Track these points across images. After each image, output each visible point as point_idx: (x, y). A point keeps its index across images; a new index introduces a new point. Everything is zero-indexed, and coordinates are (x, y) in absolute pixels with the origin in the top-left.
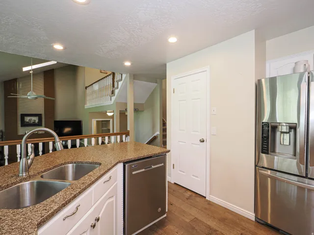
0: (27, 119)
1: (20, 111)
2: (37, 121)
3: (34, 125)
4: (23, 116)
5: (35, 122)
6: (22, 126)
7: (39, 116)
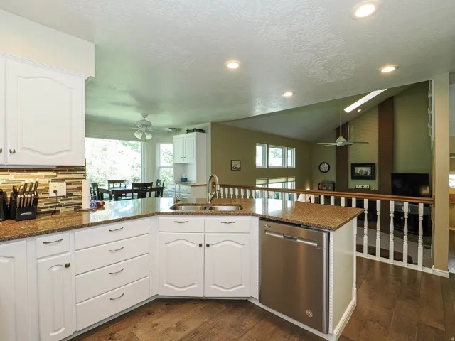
0: (358, 170)
1: (352, 160)
2: (369, 173)
3: (365, 177)
4: (354, 166)
5: (366, 174)
6: (352, 178)
7: (372, 166)
